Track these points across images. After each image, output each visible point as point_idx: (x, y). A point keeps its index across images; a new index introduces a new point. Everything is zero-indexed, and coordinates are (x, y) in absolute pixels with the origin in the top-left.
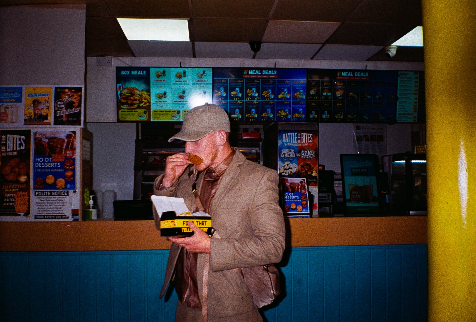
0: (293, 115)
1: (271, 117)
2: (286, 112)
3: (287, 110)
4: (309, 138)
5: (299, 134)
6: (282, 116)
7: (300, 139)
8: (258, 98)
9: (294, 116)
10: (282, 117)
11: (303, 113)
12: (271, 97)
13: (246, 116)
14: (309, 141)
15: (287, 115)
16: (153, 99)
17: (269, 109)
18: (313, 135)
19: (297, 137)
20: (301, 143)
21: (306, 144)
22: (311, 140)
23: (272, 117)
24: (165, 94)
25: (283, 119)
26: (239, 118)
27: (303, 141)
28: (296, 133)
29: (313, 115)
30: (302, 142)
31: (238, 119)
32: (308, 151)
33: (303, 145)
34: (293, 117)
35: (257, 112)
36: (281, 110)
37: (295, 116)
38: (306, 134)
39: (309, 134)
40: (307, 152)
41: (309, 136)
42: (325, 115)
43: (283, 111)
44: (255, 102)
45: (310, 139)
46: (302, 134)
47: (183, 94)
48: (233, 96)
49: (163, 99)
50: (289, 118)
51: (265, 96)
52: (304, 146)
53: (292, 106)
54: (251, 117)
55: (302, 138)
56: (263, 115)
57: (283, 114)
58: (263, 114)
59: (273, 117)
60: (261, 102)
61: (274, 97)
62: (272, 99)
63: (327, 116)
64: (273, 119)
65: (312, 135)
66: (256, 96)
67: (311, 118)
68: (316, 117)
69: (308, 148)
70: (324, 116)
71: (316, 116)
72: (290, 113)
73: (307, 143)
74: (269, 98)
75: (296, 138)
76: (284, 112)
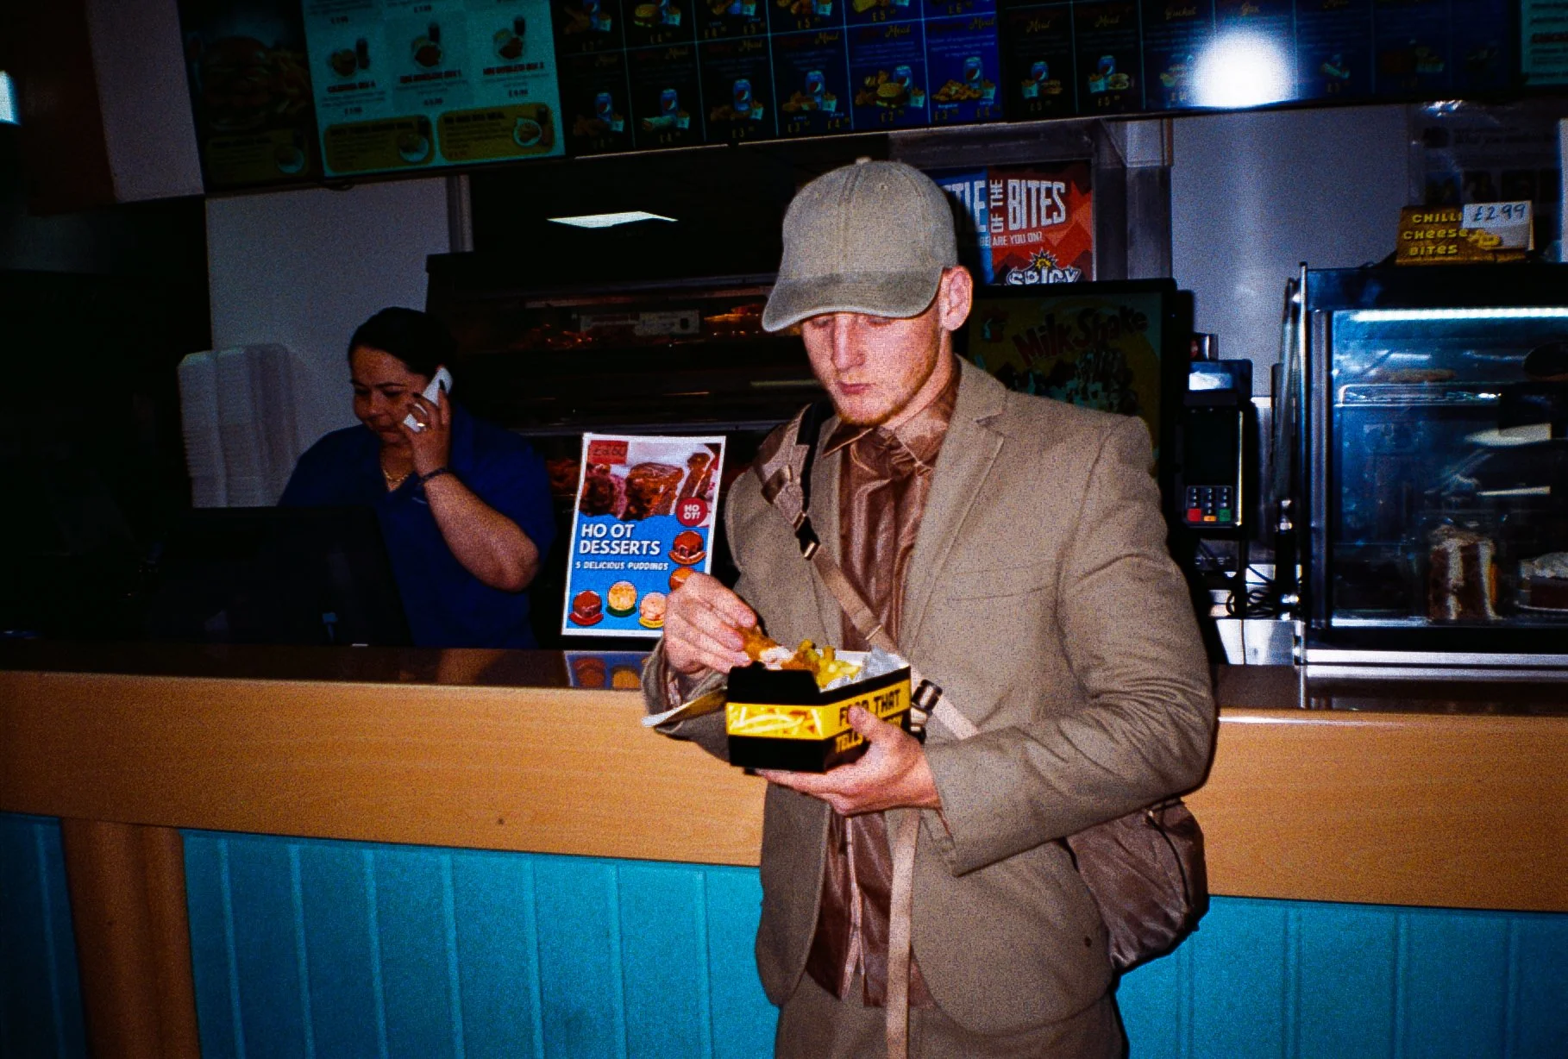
0: (935, 90)
1: (828, 113)
2: (902, 80)
3: (903, 70)
4: (1045, 202)
5: (996, 188)
6: (883, 99)
7: (1002, 211)
8: (757, 24)
9: (942, 98)
10: (882, 108)
11: (989, 76)
12: (821, 12)
13: (713, 117)
14: (1045, 222)
15: (904, 96)
16: (322, 77)
17: (815, 75)
18: (1067, 188)
19: (988, 204)
20: (1007, 232)
21: (1035, 237)
22: (1059, 215)
23: (833, 109)
24: (362, 47)
25: (887, 117)
26: (682, 130)
27: (1015, 222)
28: (979, 185)
29: (1040, 83)
30: (1013, 227)
31: (678, 134)
32: (1044, 272)
33: (1019, 240)
34: (935, 103)
35: (760, 95)
36: (875, 74)
37: (948, 95)
38: (1033, 184)
39: (1045, 184)
40: (1040, 273)
41: (1049, 192)
42: (1106, 77)
43: (883, 76)
44: (748, 45)
45: (1052, 208)
46: (1012, 183)
47: (433, 44)
48: (642, 24)
49: (360, 76)
50: (917, 109)
51: (788, 7)
52: (1021, 247)
53: (929, 46)
54: (732, 118)
55: (1012, 203)
56: (792, 105)
57: (886, 90)
58: (788, 100)
59: (838, 109)
60: (773, 37)
61: (835, 9)
62: (823, 17)
63: (1116, 82)
64: (841, 119)
65: (1062, 185)
66: (748, 17)
67: (1033, 100)
68: (1056, 91)
69: (1042, 257)
70: (1100, 85)
71: (1054, 87)
72: (918, 83)
73: (1035, 230)
74: (812, 15)
75: (982, 205)
76: (890, 79)
